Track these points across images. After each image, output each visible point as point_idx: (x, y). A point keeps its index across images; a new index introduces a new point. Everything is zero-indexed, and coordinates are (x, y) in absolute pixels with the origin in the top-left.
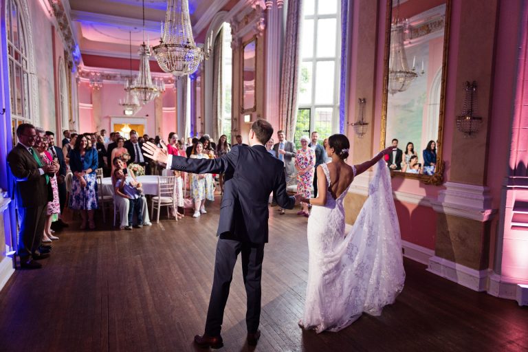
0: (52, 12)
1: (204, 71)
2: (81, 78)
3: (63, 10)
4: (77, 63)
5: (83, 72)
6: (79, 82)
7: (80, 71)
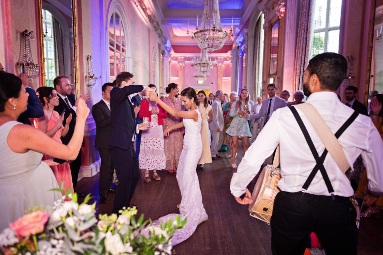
0: (148, 20)
1: (247, 48)
2: (172, 61)
3: (155, 18)
4: (169, 52)
5: (174, 57)
6: (171, 64)
7: (172, 56)
